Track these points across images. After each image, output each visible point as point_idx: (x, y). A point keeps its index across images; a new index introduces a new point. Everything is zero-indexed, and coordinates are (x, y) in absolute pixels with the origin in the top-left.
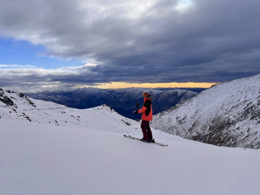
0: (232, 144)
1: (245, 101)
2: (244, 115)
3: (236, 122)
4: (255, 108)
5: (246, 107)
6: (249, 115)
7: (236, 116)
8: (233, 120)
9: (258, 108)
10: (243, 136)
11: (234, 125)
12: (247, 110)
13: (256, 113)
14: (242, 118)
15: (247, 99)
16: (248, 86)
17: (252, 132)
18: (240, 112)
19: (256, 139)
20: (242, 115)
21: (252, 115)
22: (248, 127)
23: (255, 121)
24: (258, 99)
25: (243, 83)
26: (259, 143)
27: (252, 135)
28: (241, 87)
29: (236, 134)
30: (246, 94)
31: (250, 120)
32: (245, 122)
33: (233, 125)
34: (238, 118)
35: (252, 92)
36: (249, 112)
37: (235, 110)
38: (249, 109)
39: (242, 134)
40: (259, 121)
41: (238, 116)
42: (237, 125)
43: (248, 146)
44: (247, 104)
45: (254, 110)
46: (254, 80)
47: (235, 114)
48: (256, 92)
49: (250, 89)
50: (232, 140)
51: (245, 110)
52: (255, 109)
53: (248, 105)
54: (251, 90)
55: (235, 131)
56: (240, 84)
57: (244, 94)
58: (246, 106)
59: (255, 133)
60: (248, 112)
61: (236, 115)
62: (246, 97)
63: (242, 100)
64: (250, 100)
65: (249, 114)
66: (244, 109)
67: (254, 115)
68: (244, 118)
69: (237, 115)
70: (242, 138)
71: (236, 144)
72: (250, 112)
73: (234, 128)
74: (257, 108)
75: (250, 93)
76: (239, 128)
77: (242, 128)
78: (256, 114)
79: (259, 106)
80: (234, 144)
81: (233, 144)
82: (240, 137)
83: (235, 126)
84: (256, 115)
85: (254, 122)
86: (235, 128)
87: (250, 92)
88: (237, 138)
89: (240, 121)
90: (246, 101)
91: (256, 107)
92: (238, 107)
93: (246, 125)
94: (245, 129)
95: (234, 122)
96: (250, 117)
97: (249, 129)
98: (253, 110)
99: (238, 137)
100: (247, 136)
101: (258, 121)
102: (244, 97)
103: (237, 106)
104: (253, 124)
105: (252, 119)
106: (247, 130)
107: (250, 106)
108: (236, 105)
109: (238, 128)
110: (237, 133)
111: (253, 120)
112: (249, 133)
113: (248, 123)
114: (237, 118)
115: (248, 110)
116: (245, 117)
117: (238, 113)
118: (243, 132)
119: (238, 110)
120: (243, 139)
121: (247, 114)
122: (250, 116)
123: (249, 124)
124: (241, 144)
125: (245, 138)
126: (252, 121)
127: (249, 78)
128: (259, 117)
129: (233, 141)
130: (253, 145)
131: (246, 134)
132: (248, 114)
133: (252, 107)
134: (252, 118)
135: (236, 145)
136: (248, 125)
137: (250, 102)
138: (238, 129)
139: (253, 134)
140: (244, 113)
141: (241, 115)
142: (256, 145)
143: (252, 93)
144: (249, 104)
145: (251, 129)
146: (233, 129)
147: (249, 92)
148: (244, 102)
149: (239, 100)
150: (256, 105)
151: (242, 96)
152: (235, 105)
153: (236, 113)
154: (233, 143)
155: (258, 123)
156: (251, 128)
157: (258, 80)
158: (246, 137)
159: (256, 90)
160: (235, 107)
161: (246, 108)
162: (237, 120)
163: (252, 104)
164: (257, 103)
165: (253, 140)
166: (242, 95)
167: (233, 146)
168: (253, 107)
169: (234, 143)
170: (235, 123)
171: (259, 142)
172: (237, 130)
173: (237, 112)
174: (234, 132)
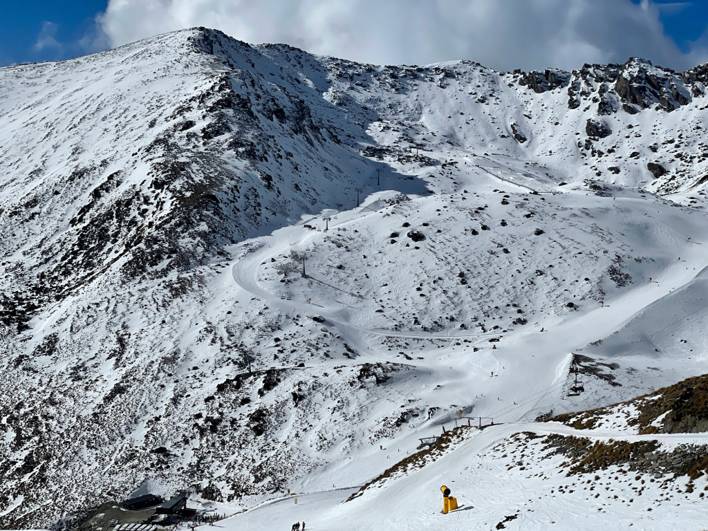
0: (13, 468)
1: (79, 174)
2: (80, 258)
3: (32, 308)
4: (144, 207)
5: (89, 207)
6: (113, 255)
7: (27, 266)
8: (9, 295)
9: (160, 205)
10: (89, 393)
11: (21, 328)
12: (92, 222)
13: (155, 234)
14: (70, 278)
15: (84, 161)
16: (81, 96)
17: (144, 355)
18: (54, 240)
19: (175, 401)
20: (63, 259)
21: (128, 246)
22: (114, 329)
23: (154, 286)
24: (150, 157)
25: (48, 81)
26: (201, 422)
27: (149, 377)
28: (40, 103)
29: (41, 384)
30: (78, 138)
31: (124, 283)
32: (89, 294)
33: (15, 326)
34: (42, 276)
35: (111, 125)
36: (110, 233)
37: (19, 232)
38: (109, 215)
39: (79, 378)
40: (175, 279)
41: (44, 269)
42: (41, 327)
43: (131, 457)
44: (91, 189)
45: (139, 218)
46: (108, 66)
47: (18, 257)
48: (135, 124)
49: (94, 107)
50: (11, 435)
51: (80, 226)
52: (143, 213)
53: (96, 194)
54: (102, 114)
55: (29, 369)
56: (33, 89)
57: (67, 134)
58: (86, 199)
59: (166, 360)
60: (103, 237)
61: (30, 262)
62: (76, 151)
63: (60, 169)
64: (104, 163)
65: (109, 245)
66: (73, 222)
67: (142, 245)
68: (82, 274)
69: (34, 262)
70: (87, 412)
71: (48, 458)
72: (115, 235)
73: (19, 345)
74: (152, 208)
75: (98, 131)
76: (56, 340)
77: (77, 337)
78: (156, 240)
79: (162, 195)
80: (29, 464)
81: (20, 464)
82: (69, 402)
83: (26, 333)
84: (156, 247)
85: (148, 294)
86: (30, 348)
87: (103, 125)
88: (46, 417)
89: (58, 298)
90: (86, 170)
91: (146, 201)
92: (36, 209)
93: (104, 319)
94: (97, 346)
95: (20, 308)
96: (123, 260)
97: (120, 340)
98: (133, 222)
99: (53, 403)
100: (119, 390)
101: (169, 286)
102: (66, 150)
103: (27, 205)
104: (145, 302)
105: (133, 275)
106: (114, 345)
107: (108, 200)
108: (26, 201)
109: (50, 346)
110: (46, 380)
111: (138, 278)
112: (129, 367)
113: (113, 302)
114: (35, 281)
115: (98, 222)
116: (89, 265)
117: (39, 246)
118: (89, 364)
119: (37, 229)
120: (95, 415)
121: (100, 247)
122: (116, 257)
123: (121, 308)
124: (86, 453)
125: (109, 408)
126: (134, 287)
127: (81, 60)
128: (174, 256)
129: (19, 442)
130: (168, 446)
131: (110, 375)
132: (106, 249)
133: (122, 207)
134: (135, 269)
135: (43, 469)
136: (114, 312)
137: (111, 177)
138: (50, 353)
139: (155, 367)
140: (81, 244)
141: (59, 258)
142: (186, 442)
143: (114, 130)
144: (105, 188)
145: (133, 337)
146: (16, 355)
147: (92, 122)
148: (71, 179)
149: (37, 172)
150: (146, 191)
151: (55, 147)
152: (16, 201)
153: (26, 248)
154: (20, 456)
155: (175, 296)
156: (134, 330)
157: (129, 66)
158: (108, 399)
159: (130, 114)
160: (15, 213)
161: (84, 210)
162: (38, 290)
163: (124, 187)
164: (150, 179)
165: (163, 412)
166: (53, 141)
167: (26, 479)
168: (129, 203)
169: (28, 459)
170: (23, 312)
171: (199, 416)
172: (44, 360)
173: (35, 241)
174: (23, 378)
